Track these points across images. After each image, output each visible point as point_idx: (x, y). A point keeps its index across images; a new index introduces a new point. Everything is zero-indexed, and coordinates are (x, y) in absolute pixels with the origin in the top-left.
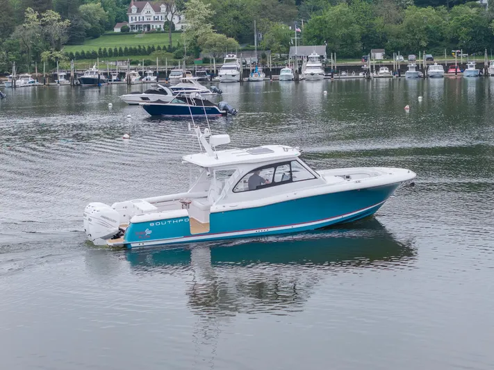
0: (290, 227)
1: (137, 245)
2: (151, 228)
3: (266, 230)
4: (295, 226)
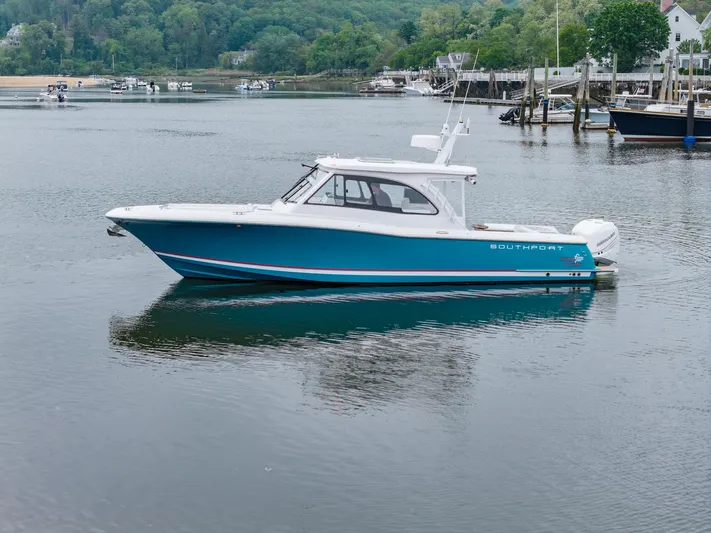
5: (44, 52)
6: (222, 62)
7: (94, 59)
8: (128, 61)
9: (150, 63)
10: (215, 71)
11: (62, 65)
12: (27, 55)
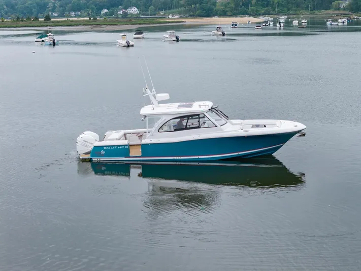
0: (197, 157)
1: (96, 159)
2: (104, 150)
3: (180, 158)
4: (200, 157)
5: (241, 4)
6: (334, 6)
7: (267, 6)
8: (284, 7)
9: (295, 8)
10: (330, 12)
11: (250, 10)
12: (233, 5)
